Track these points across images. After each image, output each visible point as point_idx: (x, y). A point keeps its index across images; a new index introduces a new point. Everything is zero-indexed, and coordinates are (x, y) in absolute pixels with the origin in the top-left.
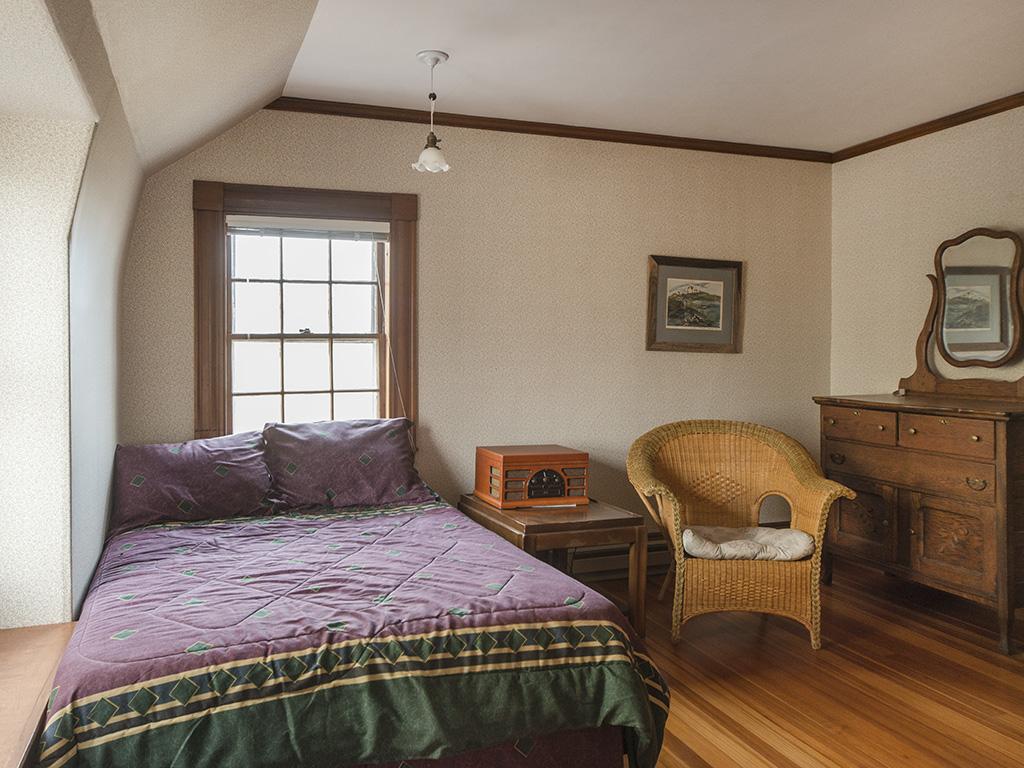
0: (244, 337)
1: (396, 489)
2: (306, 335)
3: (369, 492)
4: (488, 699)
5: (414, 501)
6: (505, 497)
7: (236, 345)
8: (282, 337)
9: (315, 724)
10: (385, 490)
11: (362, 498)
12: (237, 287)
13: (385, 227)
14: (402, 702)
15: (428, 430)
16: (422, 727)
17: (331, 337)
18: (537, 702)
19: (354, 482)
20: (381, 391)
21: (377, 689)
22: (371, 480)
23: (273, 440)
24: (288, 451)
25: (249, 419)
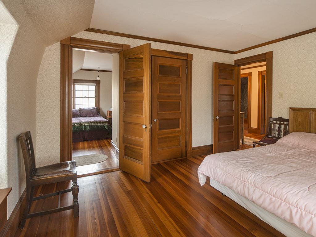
0: (76, 97)
1: (95, 115)
2: (85, 97)
3: (92, 115)
4: (94, 127)
5: (97, 116)
6: (109, 116)
7: (76, 98)
8: (82, 97)
9: (79, 128)
10: (94, 115)
11: (91, 116)
12: (76, 91)
13: (96, 84)
14: (86, 126)
15: (102, 109)
16: (88, 128)
17: (89, 97)
18: (99, 127)
19: (90, 114)
20: (95, 104)
21: (84, 126)
22: (92, 114)
23: (80, 110)
24: (82, 111)
25: (77, 107)
